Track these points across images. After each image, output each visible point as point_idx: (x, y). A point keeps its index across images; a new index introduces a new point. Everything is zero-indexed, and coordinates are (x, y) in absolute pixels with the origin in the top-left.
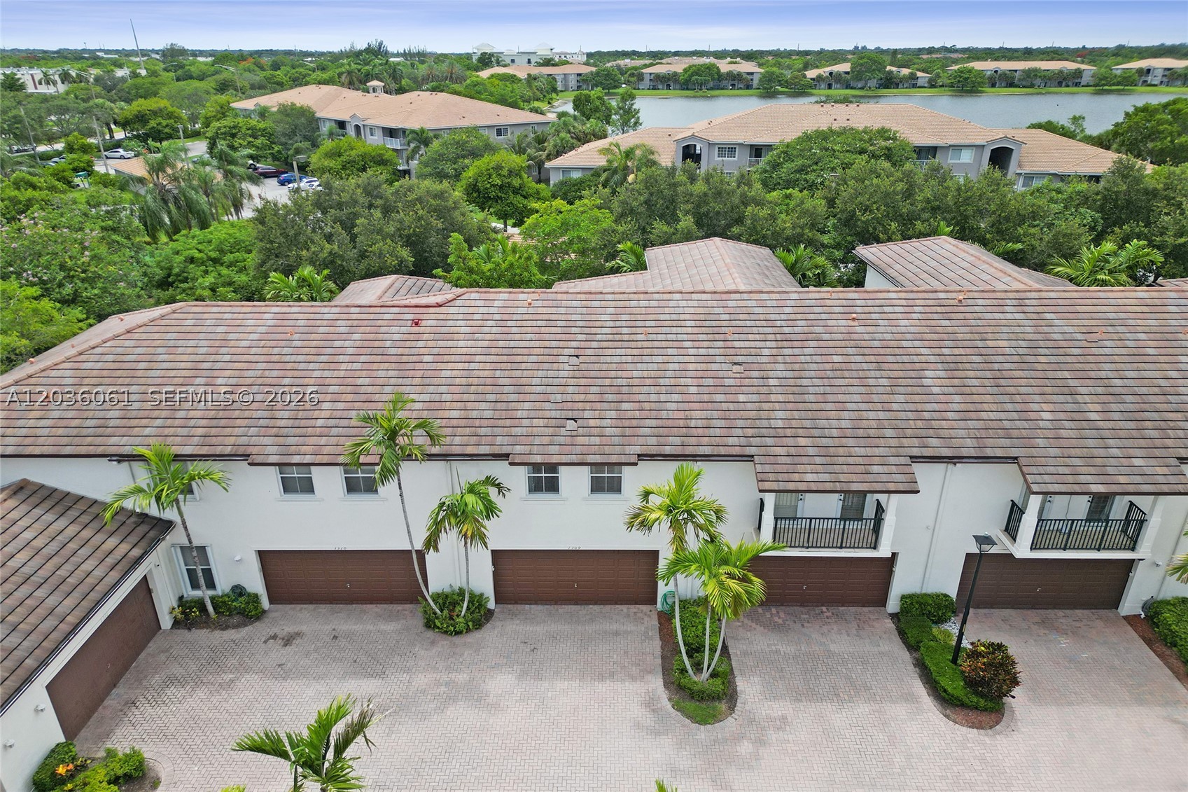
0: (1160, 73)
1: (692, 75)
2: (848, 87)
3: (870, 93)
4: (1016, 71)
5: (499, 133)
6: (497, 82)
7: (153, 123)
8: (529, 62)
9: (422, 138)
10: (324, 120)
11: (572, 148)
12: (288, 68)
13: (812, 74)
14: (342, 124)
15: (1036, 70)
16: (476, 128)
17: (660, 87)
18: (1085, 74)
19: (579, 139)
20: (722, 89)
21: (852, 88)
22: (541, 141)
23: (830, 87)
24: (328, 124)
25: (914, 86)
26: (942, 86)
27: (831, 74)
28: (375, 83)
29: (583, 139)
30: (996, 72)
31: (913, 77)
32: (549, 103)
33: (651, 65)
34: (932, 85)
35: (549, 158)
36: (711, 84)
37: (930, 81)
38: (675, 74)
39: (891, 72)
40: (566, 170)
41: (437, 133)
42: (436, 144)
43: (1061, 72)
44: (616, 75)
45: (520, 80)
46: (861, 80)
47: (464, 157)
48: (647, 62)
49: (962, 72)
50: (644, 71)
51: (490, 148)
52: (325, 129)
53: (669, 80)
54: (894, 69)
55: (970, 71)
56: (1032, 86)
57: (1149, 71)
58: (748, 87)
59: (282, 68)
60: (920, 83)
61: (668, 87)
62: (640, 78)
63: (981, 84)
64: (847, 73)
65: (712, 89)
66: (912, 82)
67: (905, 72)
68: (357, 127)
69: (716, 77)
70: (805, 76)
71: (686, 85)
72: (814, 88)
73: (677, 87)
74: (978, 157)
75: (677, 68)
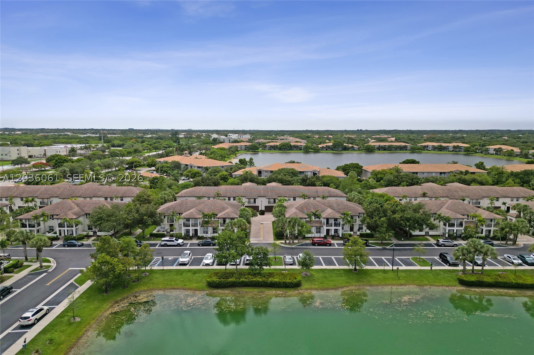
0: (431, 147)
1: (282, 146)
2: (332, 150)
3: (339, 152)
4: (386, 146)
5: (222, 167)
6: (220, 150)
8: (229, 140)
9: (207, 169)
10: (182, 164)
11: (238, 170)
12: (147, 142)
13: (320, 146)
14: (187, 165)
15: (391, 145)
16: (218, 167)
17: (272, 149)
18: (408, 146)
19: (239, 169)
20: (292, 150)
21: (334, 150)
22: (231, 169)
23: (327, 150)
24: (183, 165)
25: (354, 150)
26: (362, 150)
27: (327, 146)
28: (186, 152)
29: (240, 169)
30: (379, 146)
31: (353, 147)
32: (235, 155)
33: (270, 142)
34: (359, 149)
35: (233, 172)
36: (289, 149)
37: (359, 148)
38: (277, 146)
39: (345, 146)
40: (236, 175)
41: (210, 168)
42: (210, 170)
43: (400, 146)
44: (257, 146)
45: (226, 149)
46: (336, 148)
47: (216, 172)
48: (269, 141)
49: (367, 146)
50: (266, 144)
51: (221, 171)
52: (183, 166)
53: (275, 147)
54: (346, 145)
55: (370, 146)
56: (391, 150)
57: (427, 146)
58: (301, 150)
59: (145, 142)
60: (355, 149)
61: (275, 149)
62: (266, 146)
63: (374, 150)
64: (332, 146)
65: (289, 150)
66: (353, 149)
67: (350, 145)
68: (191, 166)
69: (290, 146)
70: (318, 147)
71: (280, 149)
72: (322, 150)
73: (278, 149)
74: (311, 173)
75: (278, 144)
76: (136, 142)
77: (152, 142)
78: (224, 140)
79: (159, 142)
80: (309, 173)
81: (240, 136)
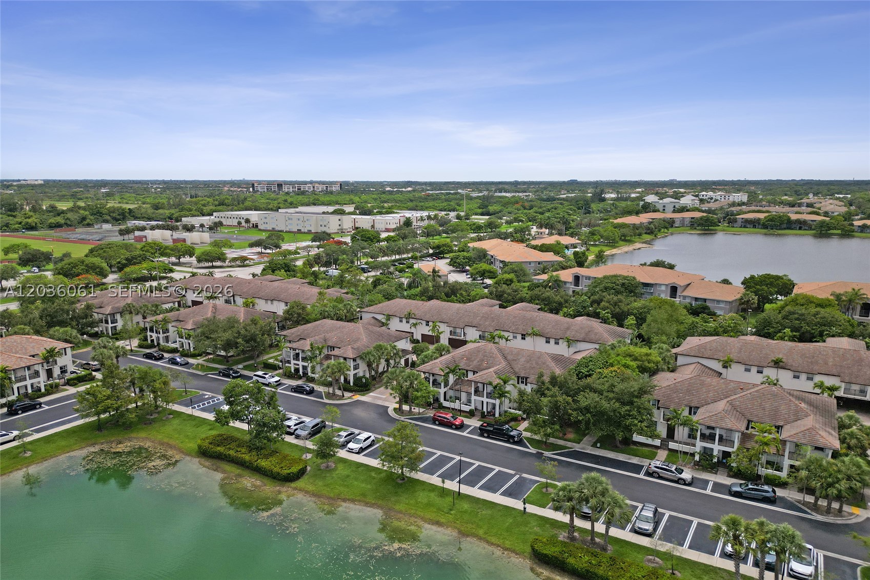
1: (769, 220)
7: (442, 249)
8: (674, 207)
10: (488, 255)
13: (857, 223)
17: (749, 226)
20: (792, 229)
36: (785, 226)
38: (759, 219)
44: (713, 220)
53: (754, 222)
58: (811, 229)
61: (754, 227)
62: (735, 221)
65: (784, 229)
69: (786, 221)
70: (852, 225)
71: (765, 227)
72: (862, 232)
73: (760, 227)
74: (666, 288)
75: (762, 216)
76: (522, 208)
77: (544, 209)
78: (664, 206)
79: (556, 209)
80: (663, 288)
81: (723, 196)
